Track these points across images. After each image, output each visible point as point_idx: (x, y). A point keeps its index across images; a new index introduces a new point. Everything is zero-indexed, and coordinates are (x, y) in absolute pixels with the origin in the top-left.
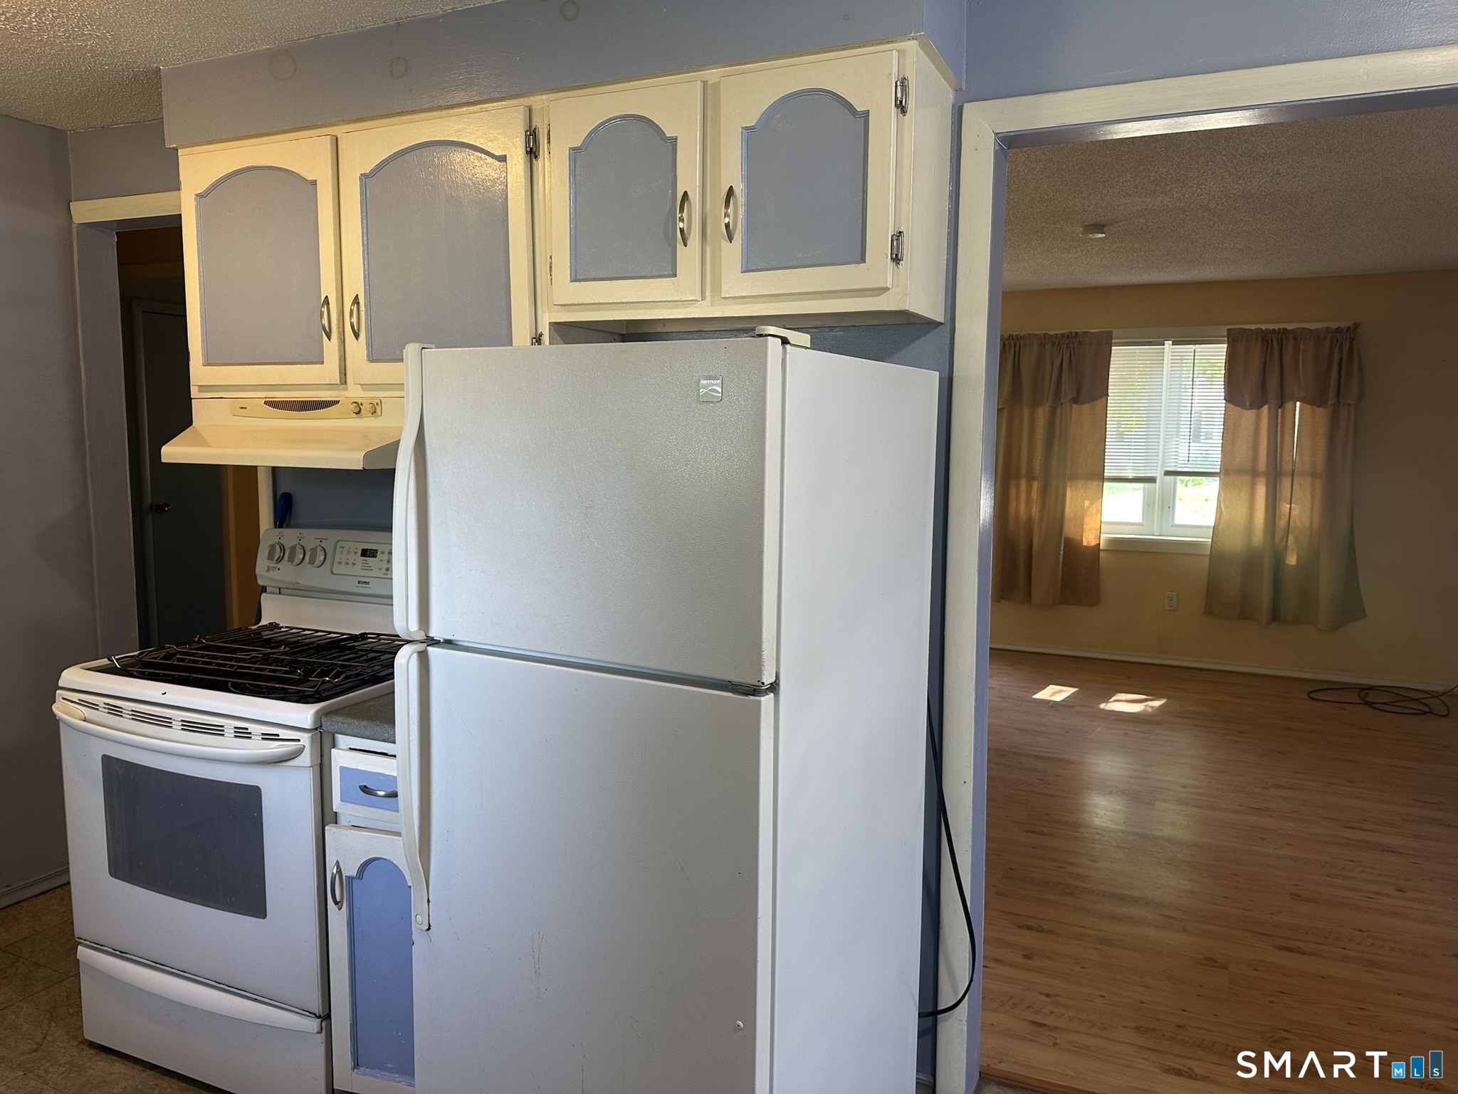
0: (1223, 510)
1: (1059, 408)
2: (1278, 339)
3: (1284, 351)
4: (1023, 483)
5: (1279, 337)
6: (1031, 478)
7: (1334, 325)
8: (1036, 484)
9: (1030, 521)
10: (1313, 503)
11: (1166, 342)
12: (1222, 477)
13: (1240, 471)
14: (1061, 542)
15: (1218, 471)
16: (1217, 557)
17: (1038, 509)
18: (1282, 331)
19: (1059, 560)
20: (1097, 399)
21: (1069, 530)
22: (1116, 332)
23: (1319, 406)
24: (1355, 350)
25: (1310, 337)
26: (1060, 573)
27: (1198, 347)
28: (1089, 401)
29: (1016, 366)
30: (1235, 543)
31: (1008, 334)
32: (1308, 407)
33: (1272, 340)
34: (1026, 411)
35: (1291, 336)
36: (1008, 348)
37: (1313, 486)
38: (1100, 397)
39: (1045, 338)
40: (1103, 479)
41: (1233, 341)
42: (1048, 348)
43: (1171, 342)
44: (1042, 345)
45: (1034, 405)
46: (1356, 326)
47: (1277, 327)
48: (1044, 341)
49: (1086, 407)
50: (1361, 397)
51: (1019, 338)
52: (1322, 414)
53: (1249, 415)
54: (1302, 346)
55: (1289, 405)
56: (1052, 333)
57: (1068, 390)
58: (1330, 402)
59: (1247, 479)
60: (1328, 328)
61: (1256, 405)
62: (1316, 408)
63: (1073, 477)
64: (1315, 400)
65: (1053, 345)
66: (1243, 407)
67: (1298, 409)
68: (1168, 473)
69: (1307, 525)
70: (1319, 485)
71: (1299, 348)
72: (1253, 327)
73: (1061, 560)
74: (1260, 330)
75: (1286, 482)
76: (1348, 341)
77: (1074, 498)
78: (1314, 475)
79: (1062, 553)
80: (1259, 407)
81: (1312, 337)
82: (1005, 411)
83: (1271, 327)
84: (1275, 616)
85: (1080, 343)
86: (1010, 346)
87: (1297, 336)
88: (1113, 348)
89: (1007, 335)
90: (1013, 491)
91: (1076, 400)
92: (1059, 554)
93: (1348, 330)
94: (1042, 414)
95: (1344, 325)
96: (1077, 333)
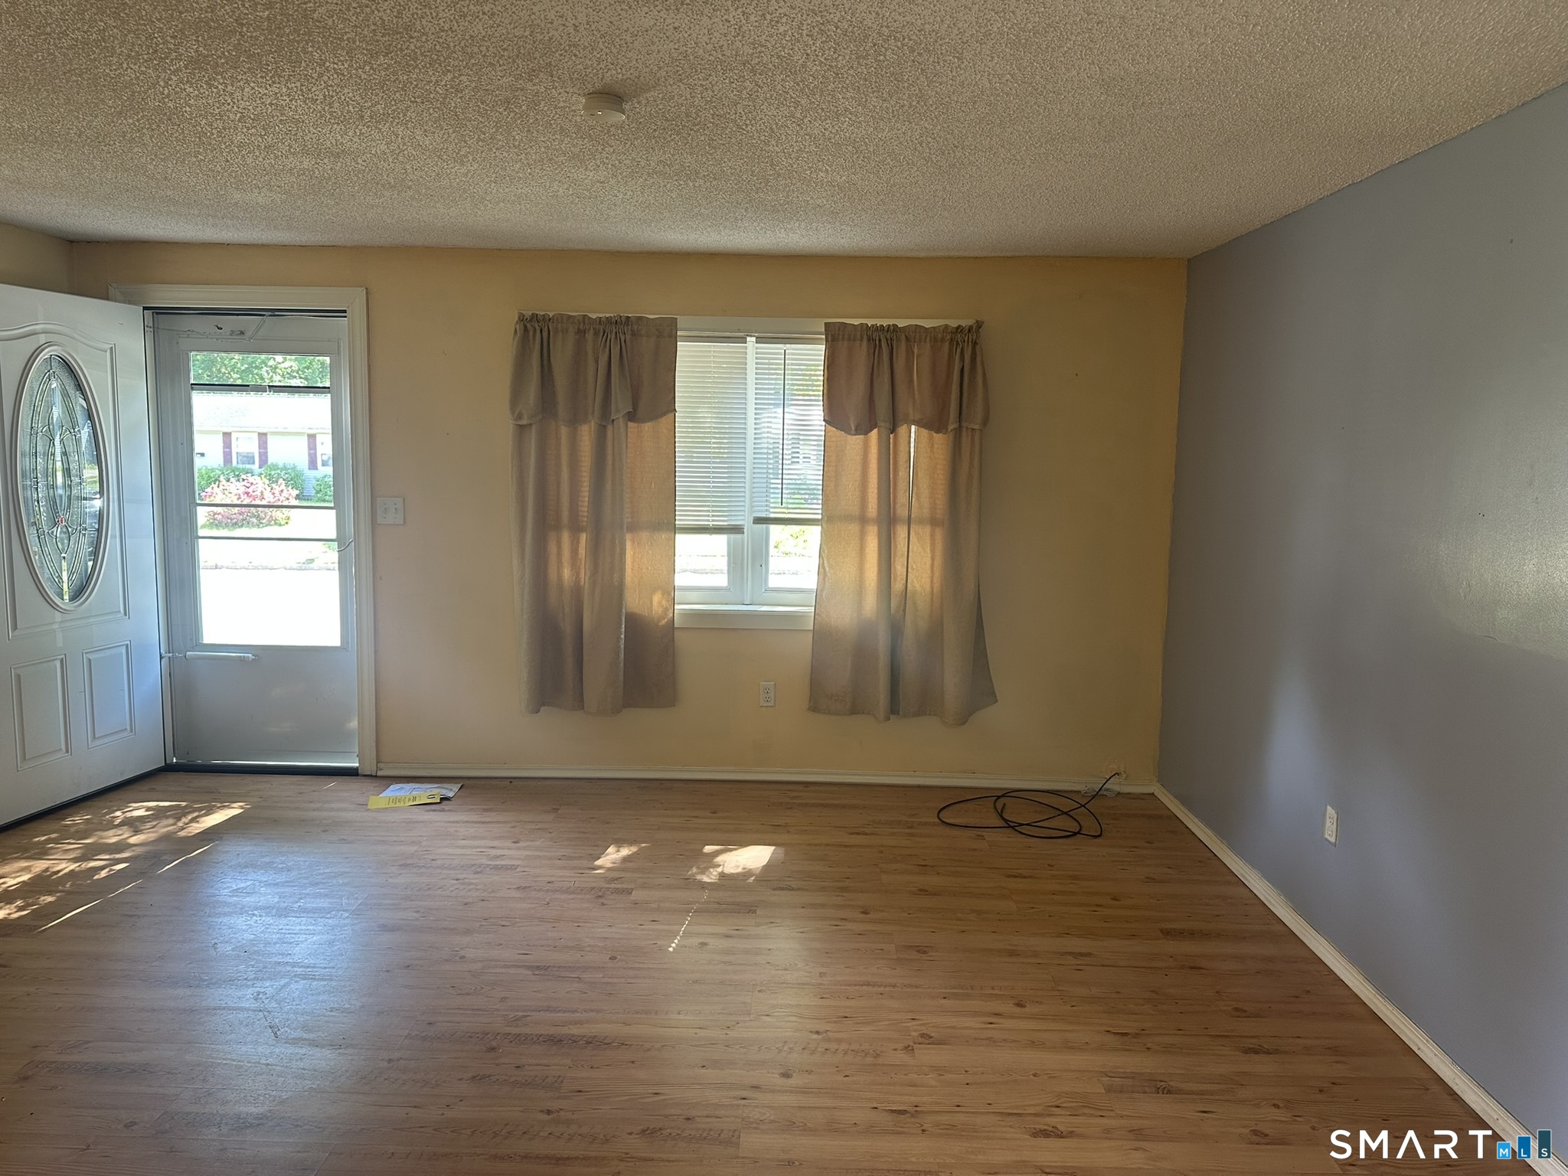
0: (827, 569)
1: (610, 427)
2: (887, 340)
3: (894, 357)
4: (566, 536)
5: (888, 337)
6: (576, 529)
7: (953, 323)
8: (583, 537)
9: (577, 590)
10: (933, 559)
11: (748, 339)
12: (824, 525)
13: (847, 518)
14: (621, 620)
15: (819, 517)
16: (822, 635)
17: (588, 574)
18: (892, 328)
19: (620, 647)
20: (661, 416)
21: (633, 602)
22: (682, 321)
23: (937, 432)
24: (978, 359)
25: (926, 338)
26: (622, 665)
27: (790, 348)
28: (650, 420)
29: (545, 362)
30: (843, 615)
31: (530, 314)
32: (925, 432)
33: (880, 340)
34: (564, 431)
35: (903, 337)
36: (531, 333)
37: (932, 536)
38: (665, 414)
39: (584, 322)
40: (675, 529)
41: (833, 340)
42: (590, 336)
43: (754, 339)
44: (581, 333)
45: (575, 421)
46: (979, 325)
47: (885, 322)
48: (583, 327)
49: (647, 426)
50: (985, 422)
51: (546, 319)
52: (941, 441)
53: (855, 441)
54: (916, 351)
55: (902, 430)
56: (594, 316)
57: (621, 402)
58: (951, 427)
59: (854, 528)
60: (947, 326)
61: (863, 429)
62: (935, 434)
63: (633, 528)
64: (934, 423)
65: (596, 334)
66: (848, 431)
67: (913, 435)
68: (759, 521)
69: (928, 587)
70: (939, 534)
71: (913, 353)
72: (856, 322)
73: (622, 646)
74: (865, 327)
75: (901, 532)
76: (970, 343)
77: (636, 557)
78: (934, 522)
79: (623, 636)
80: (866, 432)
81: (928, 339)
82: (534, 429)
83: (879, 322)
84: (894, 708)
85: (633, 334)
86: (535, 331)
87: (912, 335)
88: (678, 343)
89: (528, 313)
90: (552, 548)
91: (632, 417)
92: (619, 638)
93: (969, 330)
94: (586, 434)
95: (965, 323)
96: (628, 317)
